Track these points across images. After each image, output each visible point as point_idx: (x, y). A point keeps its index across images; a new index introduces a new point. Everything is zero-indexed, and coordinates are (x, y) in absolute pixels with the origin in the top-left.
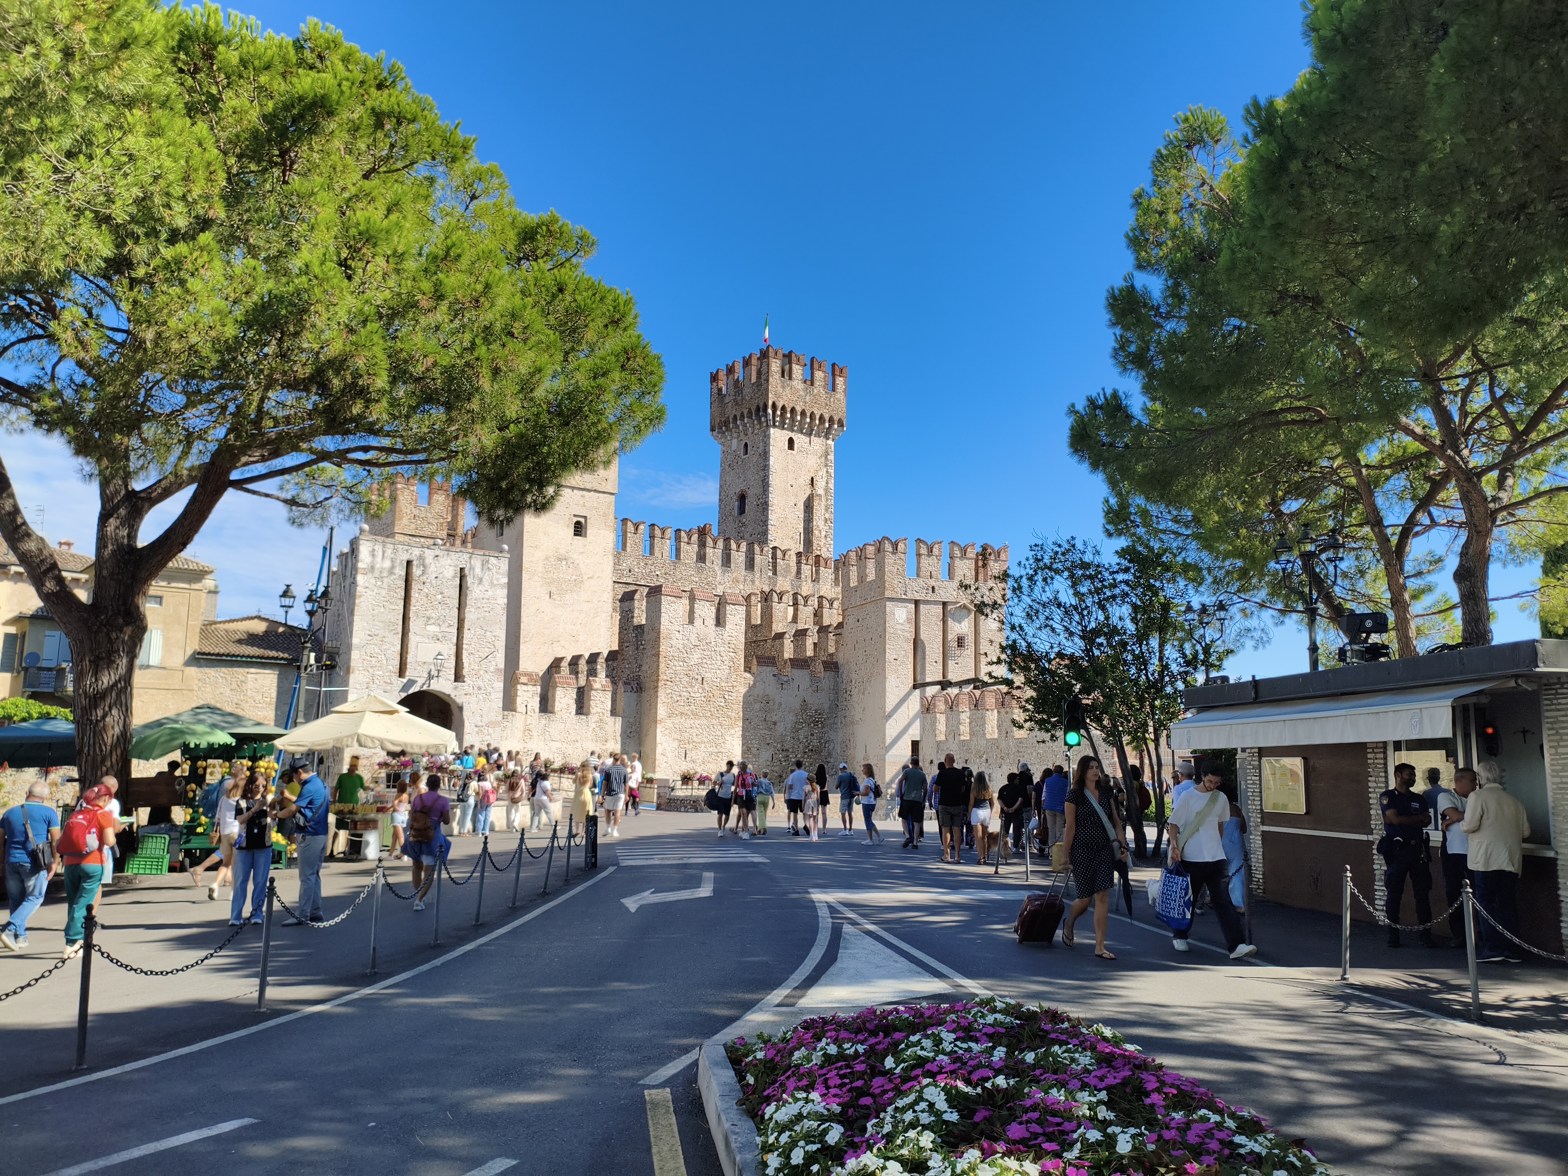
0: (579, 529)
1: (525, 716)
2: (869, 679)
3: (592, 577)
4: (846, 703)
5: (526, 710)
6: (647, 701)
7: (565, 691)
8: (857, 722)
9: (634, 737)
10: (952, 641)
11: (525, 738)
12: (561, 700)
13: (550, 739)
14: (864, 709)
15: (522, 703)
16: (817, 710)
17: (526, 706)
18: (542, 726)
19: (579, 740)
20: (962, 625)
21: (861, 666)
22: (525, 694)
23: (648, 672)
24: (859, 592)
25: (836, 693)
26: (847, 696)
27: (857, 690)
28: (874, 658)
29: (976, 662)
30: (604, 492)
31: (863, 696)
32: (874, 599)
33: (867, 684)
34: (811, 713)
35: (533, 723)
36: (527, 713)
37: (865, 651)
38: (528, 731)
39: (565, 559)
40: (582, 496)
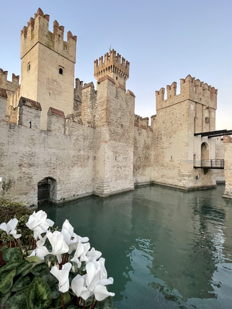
0: (61, 72)
1: (30, 129)
2: (175, 132)
3: (66, 92)
4: (158, 142)
5: (30, 126)
6: (99, 132)
7: (58, 119)
8: (165, 148)
9: (92, 149)
10: (204, 120)
11: (30, 145)
12: (55, 124)
13: (48, 147)
14: (170, 143)
15: (27, 120)
16: (148, 144)
17: (30, 123)
18: (43, 138)
19: (66, 149)
20: (206, 114)
21: (168, 128)
22: (29, 114)
23: (99, 118)
24: (168, 102)
25: (153, 139)
26: (159, 140)
27: (165, 137)
28: (178, 124)
29: (210, 128)
30: (71, 61)
31: (170, 139)
32: (180, 102)
33: (173, 134)
34: (147, 145)
35: (36, 135)
36: (30, 127)
37: (171, 123)
38: (32, 140)
39: (56, 81)
40: (63, 59)
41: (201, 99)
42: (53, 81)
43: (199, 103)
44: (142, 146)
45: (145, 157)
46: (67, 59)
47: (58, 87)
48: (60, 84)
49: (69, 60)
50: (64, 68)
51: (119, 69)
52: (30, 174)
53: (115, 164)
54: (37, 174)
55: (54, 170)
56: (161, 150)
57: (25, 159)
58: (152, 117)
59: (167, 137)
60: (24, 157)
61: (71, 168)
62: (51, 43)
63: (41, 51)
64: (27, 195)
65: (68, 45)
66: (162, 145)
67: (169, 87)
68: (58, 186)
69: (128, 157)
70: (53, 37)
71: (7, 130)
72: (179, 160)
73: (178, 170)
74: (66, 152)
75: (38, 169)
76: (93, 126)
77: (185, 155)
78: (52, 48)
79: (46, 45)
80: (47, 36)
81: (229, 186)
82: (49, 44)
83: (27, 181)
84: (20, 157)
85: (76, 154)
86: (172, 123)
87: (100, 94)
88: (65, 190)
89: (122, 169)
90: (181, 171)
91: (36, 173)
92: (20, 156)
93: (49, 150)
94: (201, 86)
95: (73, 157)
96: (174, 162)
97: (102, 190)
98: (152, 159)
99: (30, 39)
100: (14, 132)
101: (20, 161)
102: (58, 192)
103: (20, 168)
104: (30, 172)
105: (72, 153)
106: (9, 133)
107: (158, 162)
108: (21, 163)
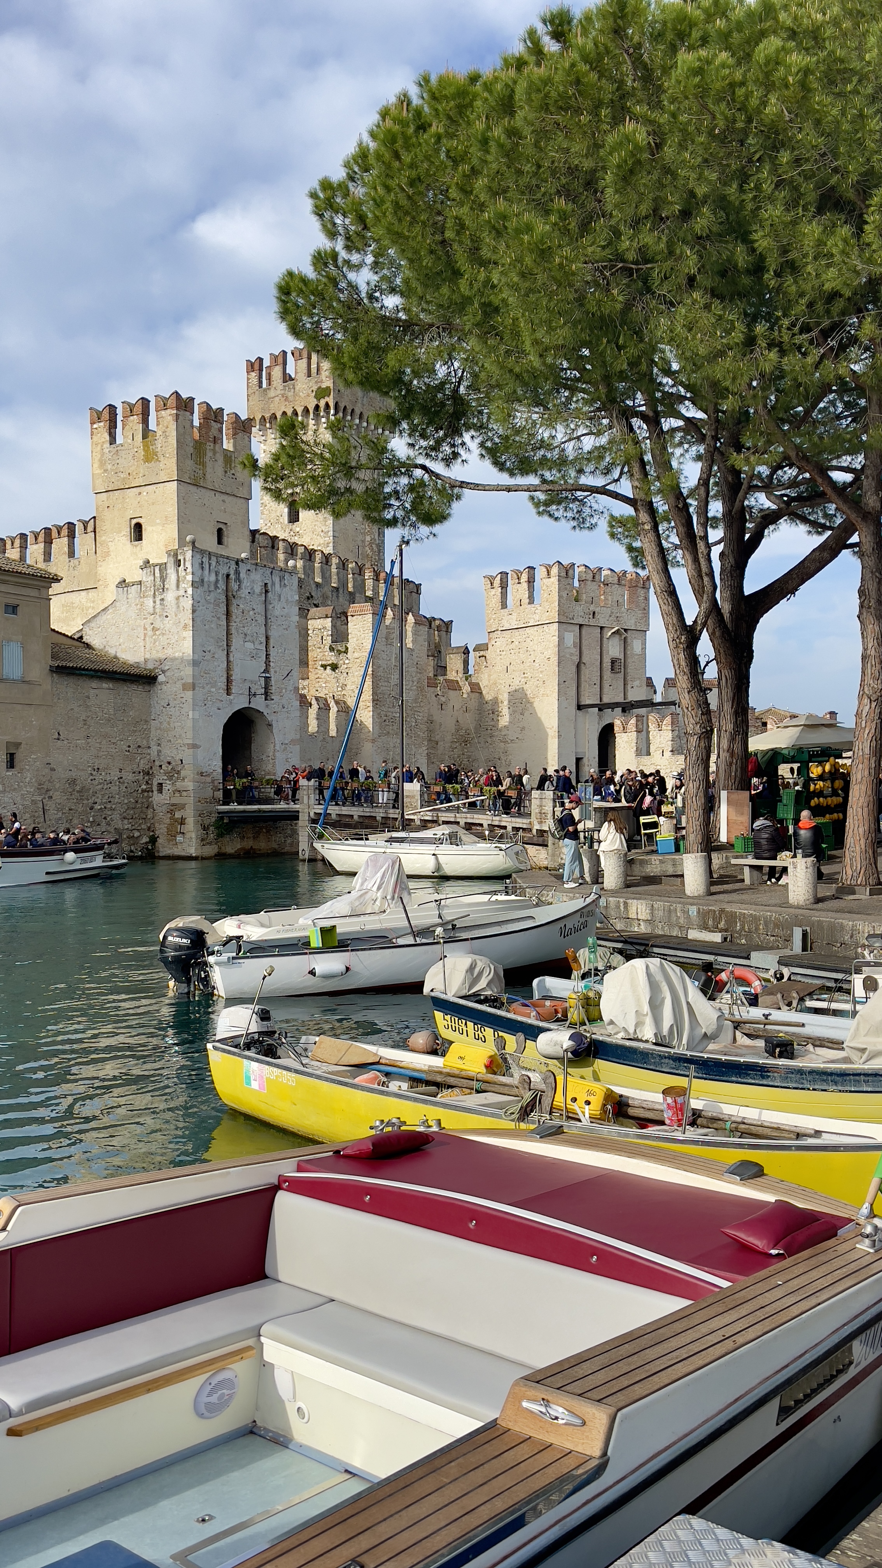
0: (221, 537)
8: (512, 741)
10: (607, 664)
14: (523, 729)
16: (466, 730)
20: (614, 649)
21: (517, 688)
24: (514, 616)
25: (480, 714)
26: (495, 717)
28: (538, 680)
29: (625, 685)
30: (240, 497)
31: (522, 717)
32: (540, 623)
33: (528, 705)
34: (462, 732)
37: (524, 673)
40: (223, 501)
41: (594, 613)
43: (590, 626)
44: (449, 738)
46: (233, 495)
49: (237, 497)
50: (226, 523)
58: (477, 648)
62: (200, 469)
65: (233, 456)
66: (503, 733)
70: (203, 452)
77: (552, 760)
78: (202, 483)
79: (191, 481)
80: (191, 455)
82: (196, 474)
99: (139, 456)
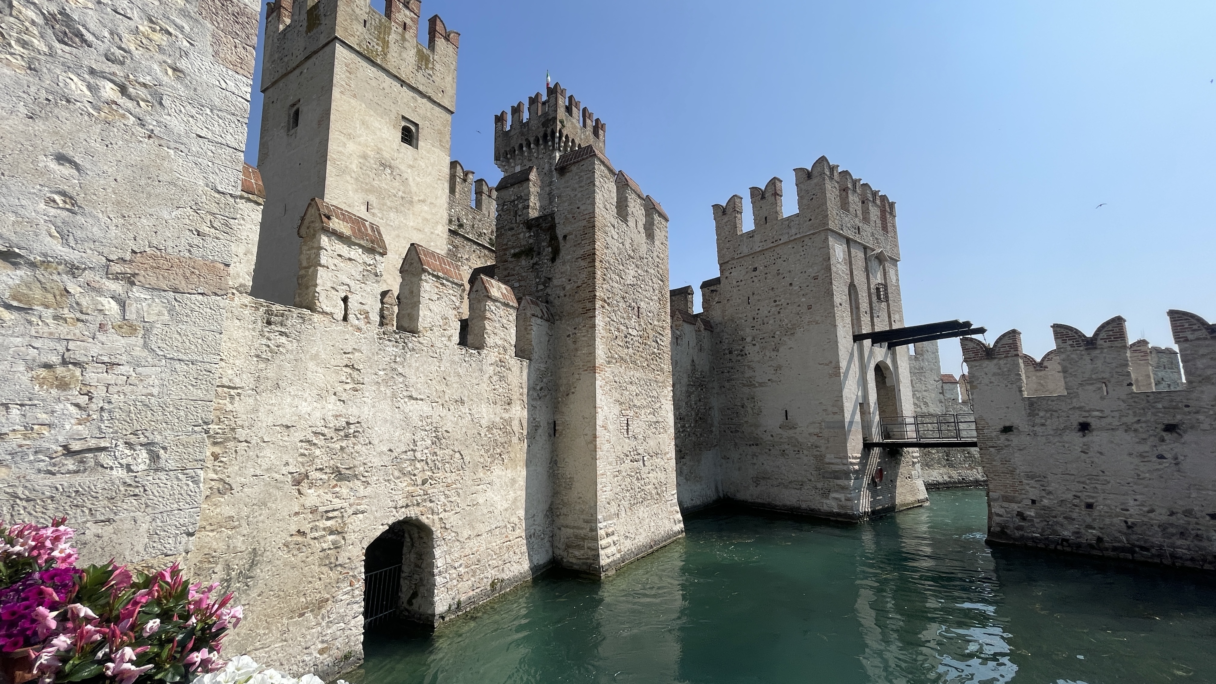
0: (407, 136)
1: (341, 326)
2: (790, 331)
3: (423, 201)
4: (730, 364)
5: (343, 312)
6: (569, 336)
7: (440, 286)
8: (761, 384)
9: (545, 396)
10: (874, 291)
11: (339, 388)
12: (432, 305)
13: (405, 393)
14: (777, 369)
15: (333, 288)
16: (702, 372)
17: (345, 300)
18: (387, 359)
19: (465, 399)
20: (877, 276)
21: (766, 320)
22: (342, 265)
23: (568, 287)
24: (757, 238)
25: (712, 355)
26: (734, 357)
27: (757, 348)
28: (799, 306)
29: (889, 317)
30: (439, 105)
31: (775, 353)
32: (798, 236)
33: (785, 338)
34: (698, 374)
35: (364, 348)
36: (345, 319)
37: (775, 301)
38: (348, 370)
39: (390, 167)
40: (413, 97)
41: (859, 228)
42: (382, 164)
43: (856, 241)
45: (697, 415)
46: (430, 99)
47: (396, 184)
48: (405, 175)
49: (434, 102)
50: (416, 125)
51: (577, 142)
52: (335, 513)
53: (627, 449)
54: (363, 512)
55: (423, 487)
56: (746, 390)
57: (318, 452)
58: (705, 285)
59: (763, 348)
60: (315, 444)
61: (481, 475)
62: (377, 44)
63: (345, 68)
64: (324, 611)
65: (431, 56)
66: (747, 375)
67: (757, 195)
68: (437, 552)
69: (660, 419)
70: (385, 31)
71: (254, 329)
72: (814, 423)
73: (816, 457)
74: (467, 411)
75: (369, 489)
76: (546, 315)
77: (833, 406)
78: (379, 62)
79: (361, 50)
80: (365, 21)
81: (1005, 504)
82: (370, 47)
83: (325, 546)
84: (300, 444)
85: (498, 419)
86: (777, 303)
87: (566, 204)
88: (461, 565)
89: (646, 463)
90: (827, 460)
91: (361, 508)
92: (301, 441)
93: (411, 407)
94: (854, 191)
95: (489, 429)
96: (798, 430)
97: (593, 552)
98: (716, 424)
99: (304, 29)
100: (283, 339)
101: (300, 459)
102: (439, 580)
103: (300, 493)
104: (338, 506)
105: (485, 415)
106: (264, 341)
107: (737, 431)
108: (303, 470)
